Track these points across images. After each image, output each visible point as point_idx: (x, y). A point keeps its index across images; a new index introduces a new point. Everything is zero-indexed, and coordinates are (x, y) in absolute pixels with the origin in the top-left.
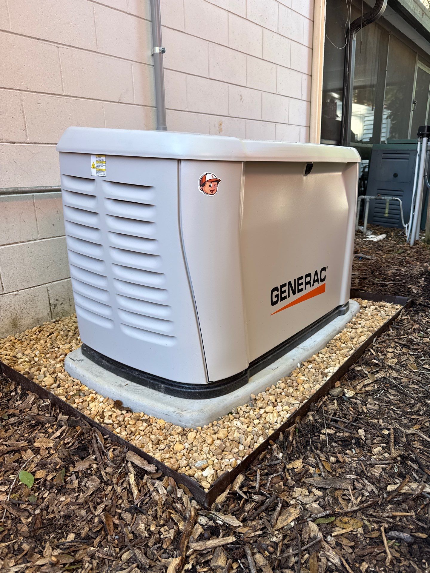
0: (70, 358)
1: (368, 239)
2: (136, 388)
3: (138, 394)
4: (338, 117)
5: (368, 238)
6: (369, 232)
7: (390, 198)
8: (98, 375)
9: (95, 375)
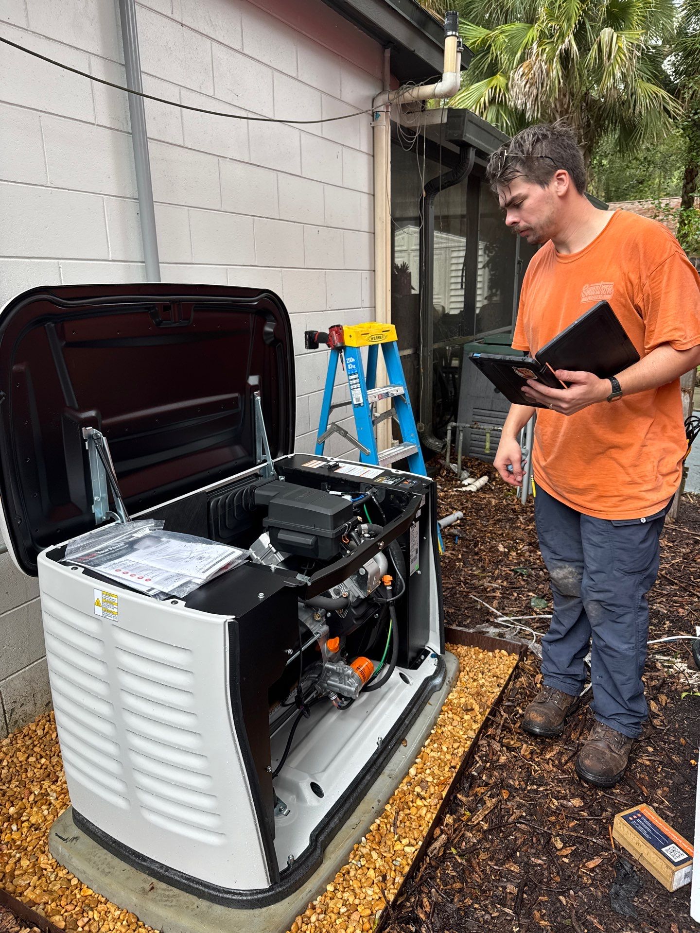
0: (57, 835)
1: (464, 489)
2: (167, 893)
3: (172, 906)
4: (414, 289)
5: (464, 486)
6: (465, 474)
7: (491, 427)
8: (107, 870)
9: (103, 871)
